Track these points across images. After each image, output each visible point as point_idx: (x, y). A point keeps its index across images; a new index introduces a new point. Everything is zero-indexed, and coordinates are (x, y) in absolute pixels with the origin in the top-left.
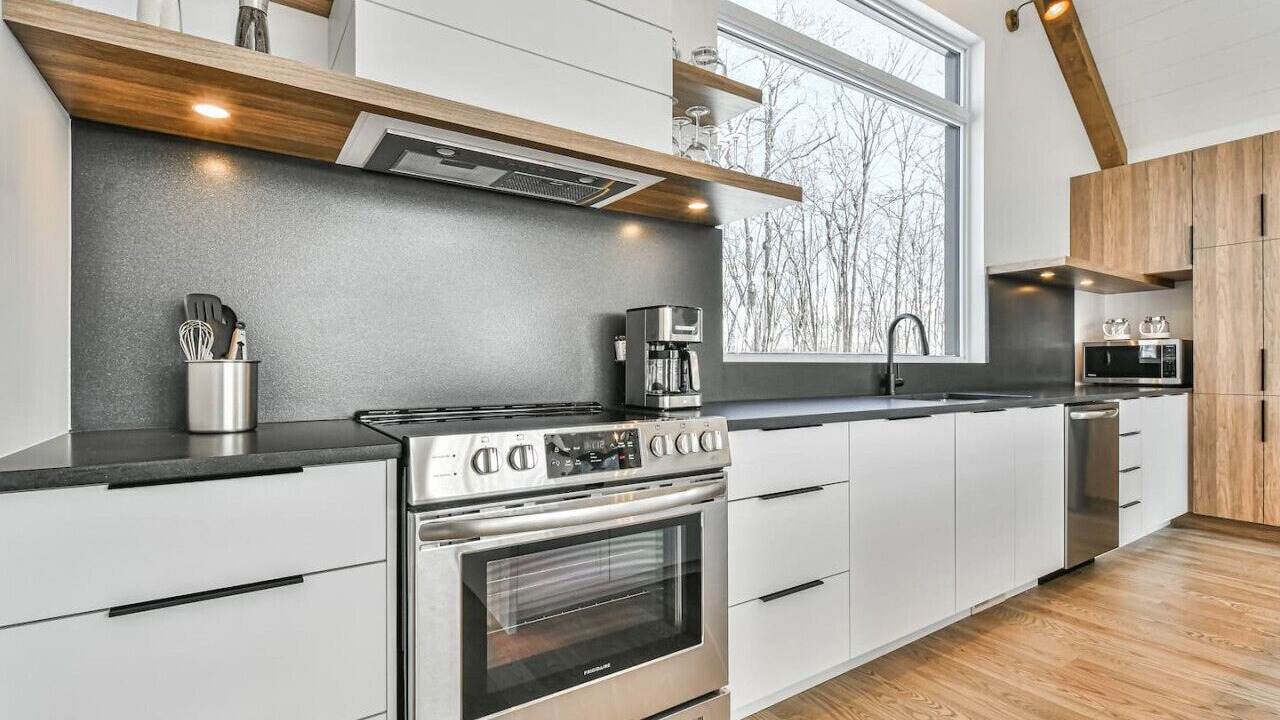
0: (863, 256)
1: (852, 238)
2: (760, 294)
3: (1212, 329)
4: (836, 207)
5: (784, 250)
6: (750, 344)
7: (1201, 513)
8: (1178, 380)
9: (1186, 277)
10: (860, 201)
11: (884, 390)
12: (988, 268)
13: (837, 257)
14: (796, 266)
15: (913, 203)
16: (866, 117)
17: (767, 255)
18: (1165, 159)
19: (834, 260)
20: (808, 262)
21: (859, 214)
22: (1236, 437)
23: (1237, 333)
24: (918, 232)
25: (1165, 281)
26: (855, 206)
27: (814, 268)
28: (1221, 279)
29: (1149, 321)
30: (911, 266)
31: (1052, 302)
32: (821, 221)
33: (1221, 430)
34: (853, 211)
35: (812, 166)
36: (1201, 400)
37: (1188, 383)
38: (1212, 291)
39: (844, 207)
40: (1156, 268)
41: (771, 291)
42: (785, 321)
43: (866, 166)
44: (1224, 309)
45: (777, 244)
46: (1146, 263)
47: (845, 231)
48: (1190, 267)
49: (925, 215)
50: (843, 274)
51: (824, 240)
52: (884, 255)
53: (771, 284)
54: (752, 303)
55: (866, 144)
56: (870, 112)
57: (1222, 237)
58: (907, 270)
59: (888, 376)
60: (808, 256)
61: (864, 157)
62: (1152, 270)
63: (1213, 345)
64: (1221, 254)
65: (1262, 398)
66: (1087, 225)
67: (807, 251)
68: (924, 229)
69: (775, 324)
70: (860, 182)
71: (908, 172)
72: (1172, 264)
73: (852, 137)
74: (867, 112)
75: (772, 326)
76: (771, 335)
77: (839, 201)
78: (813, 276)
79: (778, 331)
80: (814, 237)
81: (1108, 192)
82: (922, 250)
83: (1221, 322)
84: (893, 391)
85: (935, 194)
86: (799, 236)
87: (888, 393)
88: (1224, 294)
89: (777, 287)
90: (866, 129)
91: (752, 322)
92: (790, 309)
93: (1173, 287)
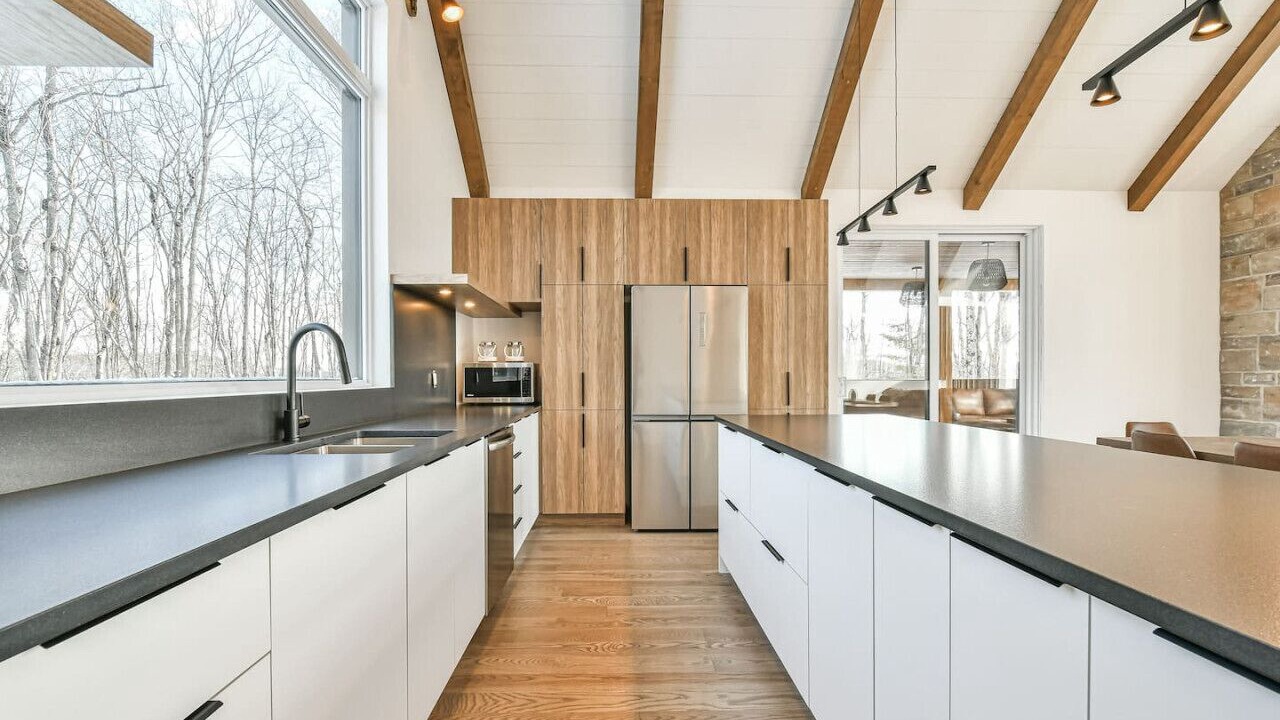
0: (201, 245)
1: (188, 221)
2: (38, 275)
3: (553, 355)
4: (164, 177)
5: (79, 218)
6: (18, 346)
7: (547, 513)
8: (531, 399)
9: (536, 308)
10: (200, 178)
11: (282, 435)
12: (392, 276)
13: (166, 241)
14: (102, 243)
15: (264, 196)
16: (206, 74)
17: (50, 220)
18: (523, 201)
19: (163, 245)
20: (122, 241)
21: (198, 193)
22: (568, 445)
23: (568, 360)
24: (269, 230)
25: (518, 310)
26: (192, 182)
27: (131, 249)
28: (559, 313)
29: (510, 345)
30: (262, 267)
31: (440, 320)
32: (140, 191)
33: (559, 440)
34: (189, 188)
35: (128, 116)
36: (547, 414)
37: (537, 403)
38: (553, 323)
39: (176, 180)
40: (516, 299)
41: (59, 272)
42: (83, 316)
43: (207, 137)
44: (561, 340)
45: (68, 206)
46: (510, 292)
47: (178, 212)
48: (538, 300)
49: (277, 213)
50: (177, 264)
51: (147, 217)
52: (227, 249)
53: (58, 262)
54: (19, 286)
55: (205, 111)
56: (212, 74)
57: (559, 278)
58: (257, 270)
59: (288, 414)
60: (122, 232)
61: (203, 125)
62: (513, 301)
63: (553, 369)
64: (559, 290)
65: (582, 412)
66: (466, 250)
67: (122, 227)
68: (276, 229)
69: (67, 321)
70: (197, 157)
71: (258, 161)
72: (526, 297)
73: (187, 96)
74: (207, 70)
75: (61, 323)
76: (59, 335)
77: (169, 171)
78: (130, 259)
79: (71, 329)
80: (132, 210)
81: (482, 219)
82: (274, 251)
83: (559, 349)
84: (295, 435)
85: (287, 193)
86: (108, 204)
87: (288, 439)
88: (560, 326)
89: (68, 267)
90: (206, 91)
91: (21, 315)
92: (92, 298)
93: (521, 316)
